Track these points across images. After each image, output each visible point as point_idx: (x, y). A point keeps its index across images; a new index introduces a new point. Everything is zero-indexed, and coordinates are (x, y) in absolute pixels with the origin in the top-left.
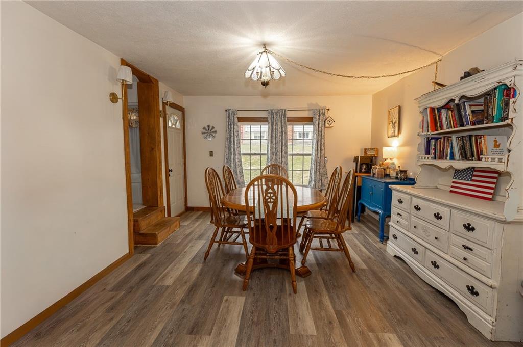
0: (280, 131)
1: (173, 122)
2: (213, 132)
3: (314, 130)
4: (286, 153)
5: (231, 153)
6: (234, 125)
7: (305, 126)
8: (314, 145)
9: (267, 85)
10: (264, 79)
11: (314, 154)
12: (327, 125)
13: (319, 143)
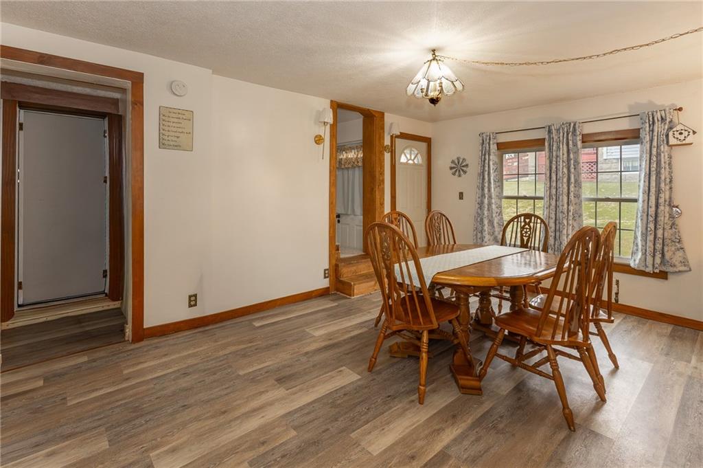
0: (565, 159)
1: (409, 157)
2: (463, 166)
3: (642, 152)
4: (578, 196)
5: (484, 195)
6: (489, 155)
7: (623, 147)
8: (642, 182)
9: (438, 101)
10: (432, 94)
11: (641, 200)
12: (672, 141)
13: (653, 178)
